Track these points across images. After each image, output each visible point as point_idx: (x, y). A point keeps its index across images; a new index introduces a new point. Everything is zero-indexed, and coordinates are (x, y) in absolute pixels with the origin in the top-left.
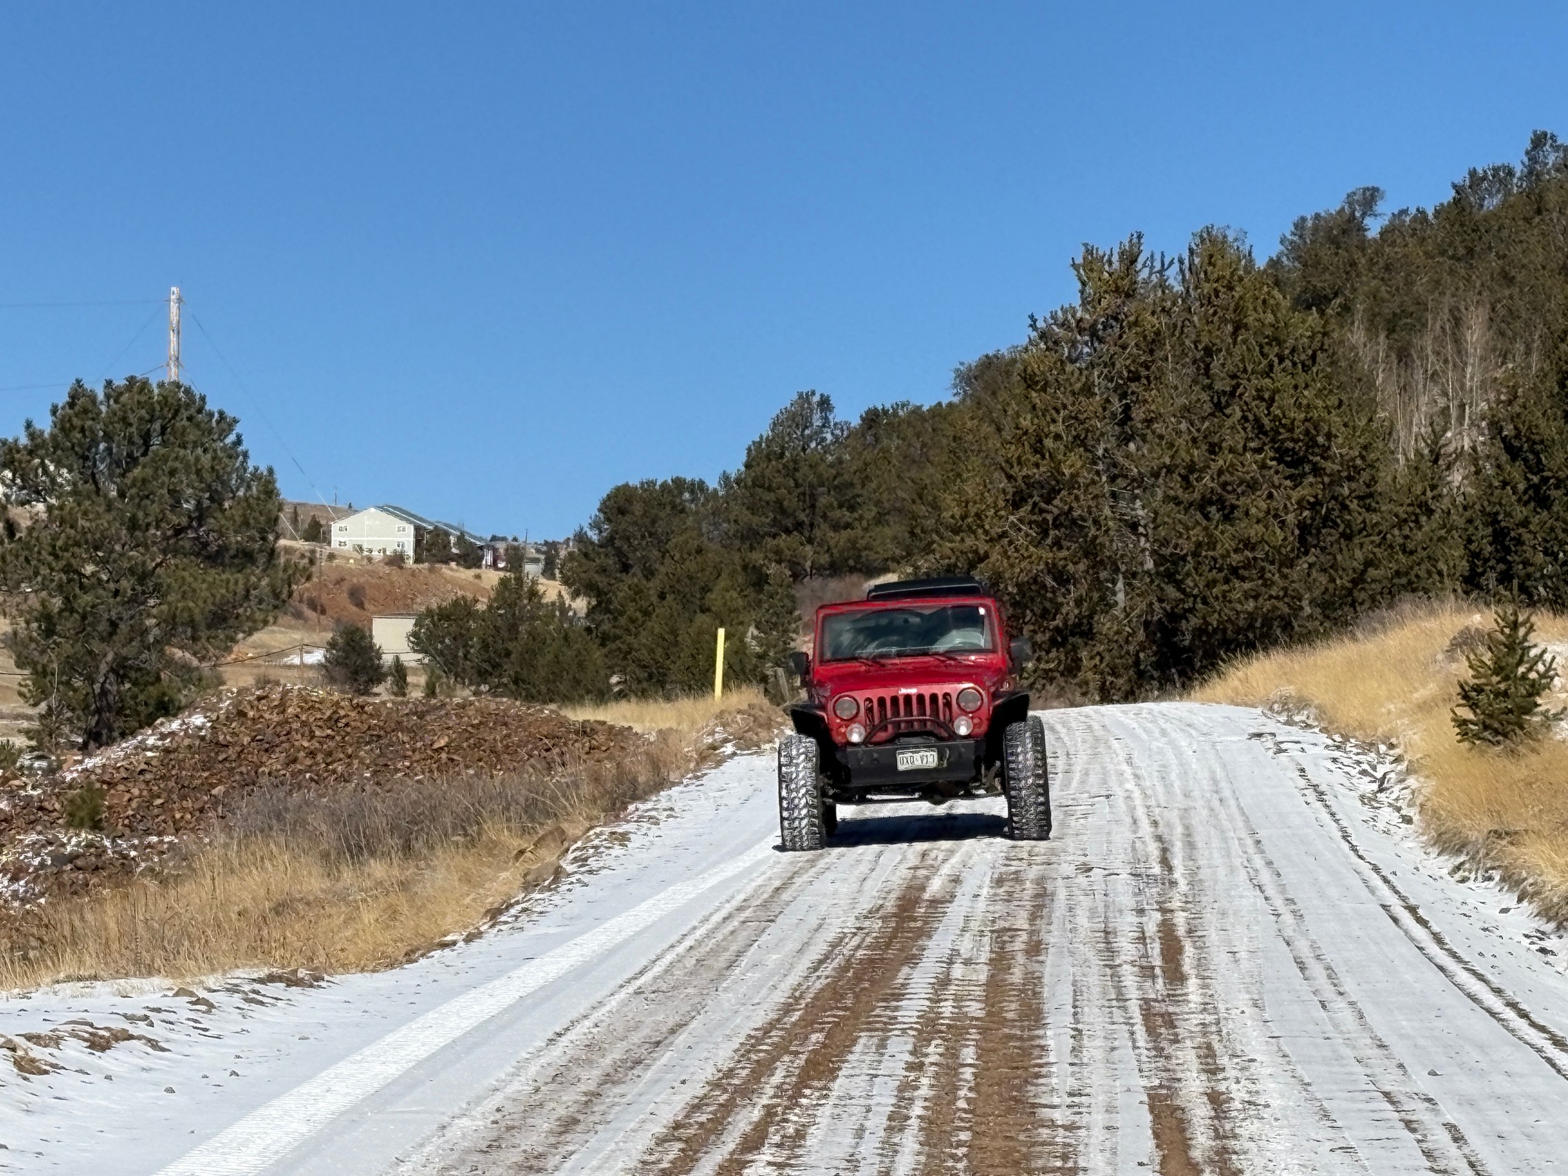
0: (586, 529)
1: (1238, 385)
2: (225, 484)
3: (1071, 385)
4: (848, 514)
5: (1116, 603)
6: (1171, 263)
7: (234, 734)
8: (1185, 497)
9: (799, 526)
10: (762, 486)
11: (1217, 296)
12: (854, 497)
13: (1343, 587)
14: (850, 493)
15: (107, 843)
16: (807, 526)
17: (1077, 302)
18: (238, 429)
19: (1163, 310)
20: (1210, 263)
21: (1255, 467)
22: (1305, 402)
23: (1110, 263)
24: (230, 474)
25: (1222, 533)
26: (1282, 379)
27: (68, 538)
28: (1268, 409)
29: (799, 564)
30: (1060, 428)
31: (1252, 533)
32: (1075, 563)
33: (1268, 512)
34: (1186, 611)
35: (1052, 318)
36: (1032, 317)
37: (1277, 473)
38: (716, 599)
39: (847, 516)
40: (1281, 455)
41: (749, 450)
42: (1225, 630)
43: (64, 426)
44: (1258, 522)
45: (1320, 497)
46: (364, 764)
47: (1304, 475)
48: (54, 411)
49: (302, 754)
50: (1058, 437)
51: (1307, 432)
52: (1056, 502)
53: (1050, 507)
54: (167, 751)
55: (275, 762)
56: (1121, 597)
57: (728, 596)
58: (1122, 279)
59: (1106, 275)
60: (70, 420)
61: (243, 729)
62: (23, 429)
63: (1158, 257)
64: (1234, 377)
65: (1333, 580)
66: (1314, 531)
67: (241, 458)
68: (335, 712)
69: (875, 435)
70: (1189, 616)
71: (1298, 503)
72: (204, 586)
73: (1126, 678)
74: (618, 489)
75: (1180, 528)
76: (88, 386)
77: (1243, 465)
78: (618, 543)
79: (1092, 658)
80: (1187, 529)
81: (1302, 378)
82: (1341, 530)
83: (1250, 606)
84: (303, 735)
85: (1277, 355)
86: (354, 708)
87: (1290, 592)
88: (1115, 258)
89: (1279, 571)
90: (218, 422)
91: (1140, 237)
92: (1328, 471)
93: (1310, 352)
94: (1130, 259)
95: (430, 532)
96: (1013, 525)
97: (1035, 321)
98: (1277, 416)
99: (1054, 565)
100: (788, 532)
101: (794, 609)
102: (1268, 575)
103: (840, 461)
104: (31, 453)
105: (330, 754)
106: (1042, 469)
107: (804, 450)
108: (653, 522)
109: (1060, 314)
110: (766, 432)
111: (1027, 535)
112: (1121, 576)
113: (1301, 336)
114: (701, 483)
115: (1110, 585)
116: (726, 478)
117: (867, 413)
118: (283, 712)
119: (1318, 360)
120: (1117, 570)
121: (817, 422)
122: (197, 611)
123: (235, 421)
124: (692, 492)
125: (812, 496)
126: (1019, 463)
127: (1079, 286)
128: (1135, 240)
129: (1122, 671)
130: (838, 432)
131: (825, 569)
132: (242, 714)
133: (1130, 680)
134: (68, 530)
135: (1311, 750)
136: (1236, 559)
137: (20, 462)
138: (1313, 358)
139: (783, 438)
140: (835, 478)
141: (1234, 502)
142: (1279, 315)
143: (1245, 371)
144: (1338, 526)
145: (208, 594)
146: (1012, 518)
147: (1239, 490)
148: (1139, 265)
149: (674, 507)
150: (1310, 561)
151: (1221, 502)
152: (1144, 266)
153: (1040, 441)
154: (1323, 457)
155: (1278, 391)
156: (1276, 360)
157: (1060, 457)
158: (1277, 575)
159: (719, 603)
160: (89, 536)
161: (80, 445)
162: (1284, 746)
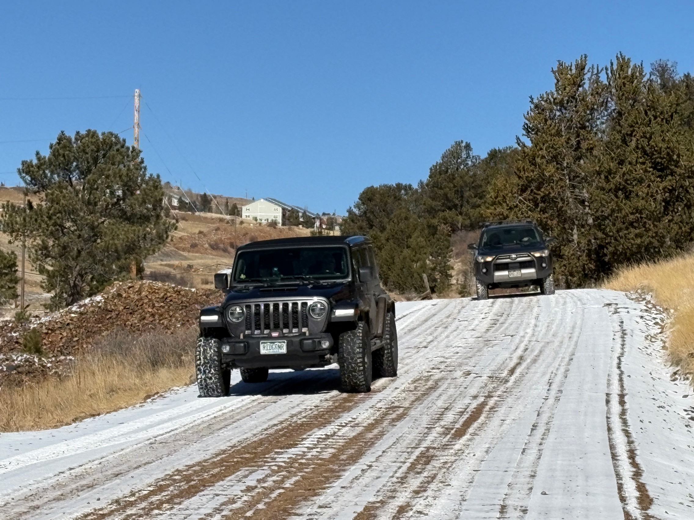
0: (353, 208)
1: (634, 130)
2: (135, 182)
3: (549, 131)
4: (479, 200)
5: (573, 240)
6: (602, 70)
7: (115, 305)
8: (607, 187)
9: (455, 206)
10: (437, 187)
11: (625, 86)
12: (482, 192)
13: (686, 232)
14: (480, 191)
15: (36, 360)
16: (459, 206)
17: (554, 90)
18: (142, 155)
19: (597, 93)
20: (621, 70)
21: (641, 171)
22: (667, 139)
23: (571, 70)
24: (137, 178)
25: (625, 204)
26: (655, 127)
27: (55, 209)
28: (648, 142)
29: (455, 225)
30: (544, 152)
31: (640, 204)
32: (552, 220)
33: (648, 194)
34: (607, 244)
35: (541, 97)
36: (531, 97)
37: (653, 175)
38: (412, 242)
39: (479, 201)
40: (655, 166)
41: (431, 169)
42: (626, 253)
43: (55, 154)
44: (643, 199)
45: (674, 186)
46: (177, 320)
47: (667, 175)
48: (51, 147)
49: (148, 315)
50: (543, 157)
51: (668, 154)
52: (543, 190)
53: (539, 192)
54: (81, 314)
55: (134, 320)
56: (575, 237)
57: (419, 240)
58: (577, 78)
59: (569, 76)
60: (58, 151)
61: (120, 303)
62: (35, 155)
63: (595, 67)
64: (632, 126)
65: (681, 228)
66: (672, 204)
67: (143, 170)
68: (165, 294)
69: (495, 162)
70: (608, 246)
71: (664, 189)
72: (123, 233)
73: (578, 277)
74: (368, 188)
75: (604, 202)
76: (67, 134)
77: (636, 171)
78: (368, 215)
79: (560, 268)
80: (607, 203)
81: (666, 127)
82: (685, 203)
83: (638, 241)
84: (149, 306)
85: (653, 115)
86: (176, 292)
87: (659, 233)
88: (573, 68)
89: (653, 224)
90: (132, 152)
91: (586, 57)
92: (678, 173)
93: (670, 114)
94: (581, 68)
95: (289, 211)
96: (520, 201)
97: (532, 99)
98: (652, 146)
99: (541, 220)
100: (450, 209)
101: (450, 246)
102: (647, 226)
103: (475, 175)
104: (39, 167)
105: (161, 315)
106: (535, 173)
107: (457, 169)
108: (385, 205)
109: (545, 96)
110: (440, 161)
111: (528, 206)
112: (575, 227)
113: (665, 106)
114: (410, 186)
115: (570, 231)
116: (421, 183)
117: (491, 152)
118: (140, 294)
119: (674, 118)
120: (574, 224)
121: (464, 156)
122: (119, 245)
123: (140, 152)
124: (406, 190)
125: (462, 191)
126: (524, 170)
127: (556, 81)
128: (584, 59)
129: (575, 274)
130: (474, 160)
131: (468, 227)
132: (120, 295)
133: (579, 278)
134: (55, 205)
135: (632, 312)
136: (631, 217)
137: (33, 172)
138: (672, 116)
139: (447, 163)
140: (473, 183)
141: (631, 189)
142: (654, 96)
143: (637, 123)
144: (684, 201)
145: (125, 237)
146: (520, 198)
147: (634, 183)
148: (586, 71)
149: (395, 198)
150: (669, 218)
151: (624, 190)
152: (588, 71)
153: (534, 159)
154: (676, 166)
155: (653, 133)
156: (652, 118)
157: (544, 167)
158: (652, 225)
159: (414, 243)
160: (66, 208)
161: (63, 163)
162: (619, 310)
